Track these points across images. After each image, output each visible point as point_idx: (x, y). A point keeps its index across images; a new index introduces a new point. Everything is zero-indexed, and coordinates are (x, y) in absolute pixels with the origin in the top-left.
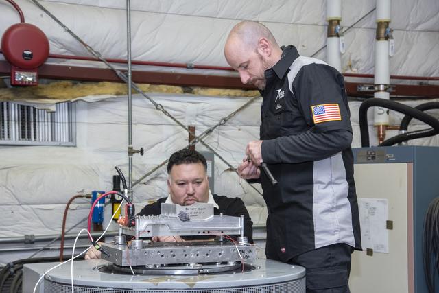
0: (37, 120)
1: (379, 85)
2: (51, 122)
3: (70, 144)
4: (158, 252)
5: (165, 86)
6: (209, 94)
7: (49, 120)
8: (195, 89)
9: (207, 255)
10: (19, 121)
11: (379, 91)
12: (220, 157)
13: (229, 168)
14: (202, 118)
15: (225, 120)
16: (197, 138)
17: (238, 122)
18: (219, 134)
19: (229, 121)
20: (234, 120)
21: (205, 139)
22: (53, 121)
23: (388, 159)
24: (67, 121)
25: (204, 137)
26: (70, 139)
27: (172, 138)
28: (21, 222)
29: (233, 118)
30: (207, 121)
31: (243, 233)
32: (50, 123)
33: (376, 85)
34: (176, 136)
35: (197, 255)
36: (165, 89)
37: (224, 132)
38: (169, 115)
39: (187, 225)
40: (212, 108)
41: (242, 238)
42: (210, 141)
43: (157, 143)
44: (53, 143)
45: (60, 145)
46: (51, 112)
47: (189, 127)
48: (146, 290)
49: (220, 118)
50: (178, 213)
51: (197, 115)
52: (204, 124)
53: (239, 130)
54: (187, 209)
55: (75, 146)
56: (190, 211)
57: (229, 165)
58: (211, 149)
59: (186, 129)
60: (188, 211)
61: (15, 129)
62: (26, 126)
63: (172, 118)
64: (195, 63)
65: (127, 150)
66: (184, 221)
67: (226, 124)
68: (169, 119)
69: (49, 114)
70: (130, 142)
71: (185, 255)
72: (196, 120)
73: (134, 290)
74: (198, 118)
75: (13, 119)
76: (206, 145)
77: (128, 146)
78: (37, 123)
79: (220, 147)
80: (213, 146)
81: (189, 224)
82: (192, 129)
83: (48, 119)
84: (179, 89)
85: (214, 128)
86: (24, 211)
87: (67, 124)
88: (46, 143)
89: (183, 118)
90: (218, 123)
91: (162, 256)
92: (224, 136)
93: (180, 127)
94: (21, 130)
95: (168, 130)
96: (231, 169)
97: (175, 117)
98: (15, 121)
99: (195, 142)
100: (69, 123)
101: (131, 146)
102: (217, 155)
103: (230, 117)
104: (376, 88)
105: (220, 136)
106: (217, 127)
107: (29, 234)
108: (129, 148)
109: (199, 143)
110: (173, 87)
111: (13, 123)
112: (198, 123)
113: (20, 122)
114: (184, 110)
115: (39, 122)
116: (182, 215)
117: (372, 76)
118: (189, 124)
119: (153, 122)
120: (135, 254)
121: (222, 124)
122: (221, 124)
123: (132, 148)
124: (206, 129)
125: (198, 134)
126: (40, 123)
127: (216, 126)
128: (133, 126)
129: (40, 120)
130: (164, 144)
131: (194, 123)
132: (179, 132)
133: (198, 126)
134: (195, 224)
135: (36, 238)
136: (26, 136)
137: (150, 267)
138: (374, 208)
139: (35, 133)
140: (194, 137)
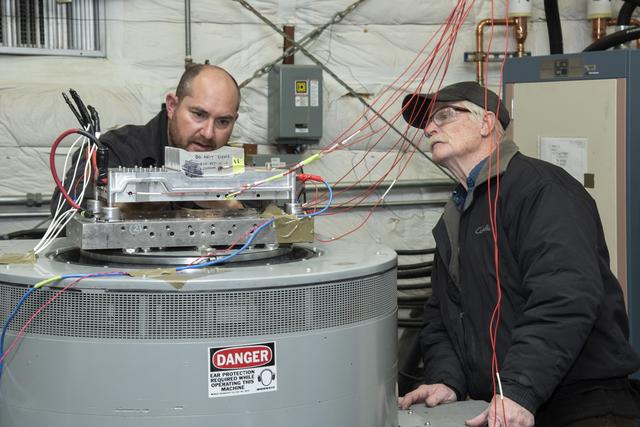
0: (45, 16)
2: (68, 18)
3: (97, 53)
4: (145, 227)
7: (65, 16)
9: (230, 232)
10: (17, 17)
12: (333, 75)
13: (347, 92)
14: (304, 13)
15: (341, 16)
16: (297, 44)
17: (363, 18)
18: (331, 36)
19: (348, 16)
20: (357, 16)
21: (309, 45)
22: (70, 17)
23: (587, 73)
24: (92, 17)
25: (308, 42)
26: (97, 47)
27: (256, 46)
28: (21, 173)
29: (354, 11)
30: (313, 17)
31: (293, 197)
32: (65, 21)
34: (263, 42)
35: (213, 233)
37: (340, 35)
38: (251, 9)
39: (196, 182)
41: (293, 205)
42: (318, 49)
43: (233, 54)
44: (71, 52)
45: (81, 56)
46: (67, 3)
47: (285, 28)
48: (103, 292)
49: (333, 13)
50: (182, 163)
51: (297, 9)
52: (308, 22)
53: (366, 31)
54: (197, 157)
55: (105, 57)
56: (203, 160)
57: (348, 88)
58: (318, 62)
59: (279, 31)
60: (199, 161)
61: (10, 28)
62: (28, 25)
63: (255, 12)
65: (183, 63)
66: (192, 176)
67: (344, 21)
68: (251, 14)
69: (64, 6)
70: (188, 51)
71: (192, 233)
72: (296, 16)
73: (84, 291)
74: (298, 13)
75: (9, 14)
76: (310, 56)
77: (184, 57)
78: (45, 20)
79: (333, 59)
80: (321, 57)
81: (201, 182)
82: (288, 31)
83: (62, 14)
85: (325, 28)
86: (25, 156)
87: (92, 22)
88: (59, 52)
89: (275, 13)
90: (329, 20)
91: (152, 234)
92: (340, 42)
93: (269, 28)
94: (20, 32)
95: (250, 33)
96: (351, 94)
97: (260, 12)
98: (11, 16)
99: (293, 50)
100: (95, 20)
101: (189, 57)
102: (328, 71)
103: (349, 10)
105: (332, 40)
106: (329, 27)
107: (34, 192)
108: (186, 60)
109: (299, 51)
111: (9, 19)
112: (298, 21)
113: (19, 19)
115: (48, 18)
116: (189, 168)
118: (285, 22)
119: (228, 20)
120: (105, 231)
121: (337, 22)
122: (334, 22)
123: (191, 60)
124: (311, 29)
125: (298, 37)
126: (51, 20)
127: (328, 25)
128: (192, 24)
129: (51, 16)
130: (244, 54)
131: (291, 22)
132: (267, 35)
133: (299, 26)
134: (211, 182)
135: (44, 199)
136: (29, 40)
137: (131, 251)
138: (565, 154)
139: (42, 35)
140: (291, 44)
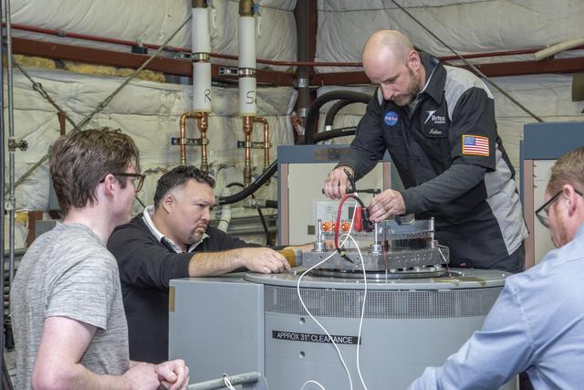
1: (244, 69)
5: (38, 58)
6: (83, 72)
8: (68, 65)
11: (244, 76)
14: (74, 103)
15: (102, 106)
17: (110, 109)
30: (78, 106)
33: (240, 69)
34: (46, 125)
36: (38, 63)
38: (48, 98)
40: (86, 90)
51: (69, 98)
63: (51, 102)
64: (67, 29)
67: (103, 111)
70: (11, 133)
72: (67, 105)
74: (69, 103)
77: (8, 137)
84: (51, 63)
90: (95, 109)
101: (12, 138)
103: (107, 102)
104: (241, 72)
108: (10, 141)
110: (46, 60)
114: (56, 91)
117: (236, 58)
119: (23, 107)
121: (99, 112)
122: (97, 112)
123: (14, 141)
124: (76, 115)
127: (94, 114)
